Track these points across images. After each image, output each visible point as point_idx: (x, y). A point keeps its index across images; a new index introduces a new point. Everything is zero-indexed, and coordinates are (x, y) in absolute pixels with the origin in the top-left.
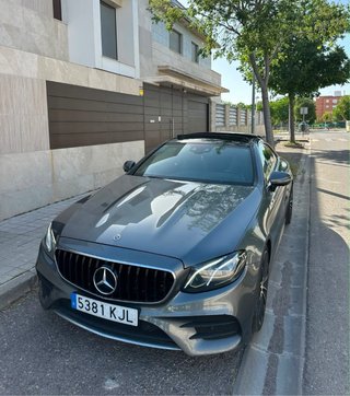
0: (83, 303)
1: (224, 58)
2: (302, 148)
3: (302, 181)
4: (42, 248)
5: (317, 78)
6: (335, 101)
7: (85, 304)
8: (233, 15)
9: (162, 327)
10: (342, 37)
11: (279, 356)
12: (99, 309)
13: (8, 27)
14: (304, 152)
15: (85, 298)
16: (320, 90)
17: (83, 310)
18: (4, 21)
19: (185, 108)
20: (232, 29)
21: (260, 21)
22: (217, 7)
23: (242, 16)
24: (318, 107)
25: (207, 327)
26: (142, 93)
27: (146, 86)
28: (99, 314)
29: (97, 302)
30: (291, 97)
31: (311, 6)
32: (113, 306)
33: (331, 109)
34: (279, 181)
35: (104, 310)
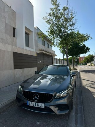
0: (30, 103)
1: (57, 47)
2: (76, 70)
3: (78, 77)
4: (18, 91)
5: (79, 52)
6: (84, 58)
7: (31, 104)
8: (59, 37)
9: (50, 108)
10: (85, 42)
11: (78, 115)
12: (35, 104)
13: (2, 39)
14: (77, 70)
15: (31, 102)
16: (80, 55)
17: (30, 105)
18: (1, 37)
19: (47, 59)
20: (58, 40)
21: (65, 38)
22: (55, 35)
23: (61, 37)
24: (79, 59)
25: (61, 107)
26: (36, 55)
27: (37, 54)
28: (35, 106)
29: (34, 103)
30: (73, 57)
31: (77, 35)
32: (38, 103)
33: (83, 60)
34: (74, 74)
35: (36, 105)
